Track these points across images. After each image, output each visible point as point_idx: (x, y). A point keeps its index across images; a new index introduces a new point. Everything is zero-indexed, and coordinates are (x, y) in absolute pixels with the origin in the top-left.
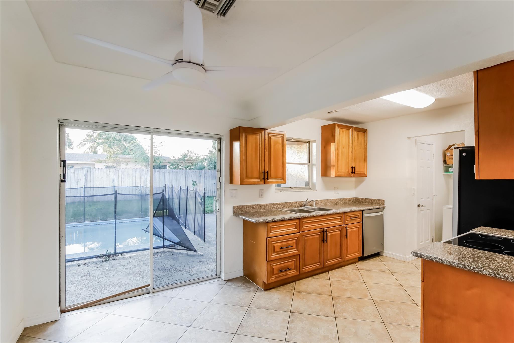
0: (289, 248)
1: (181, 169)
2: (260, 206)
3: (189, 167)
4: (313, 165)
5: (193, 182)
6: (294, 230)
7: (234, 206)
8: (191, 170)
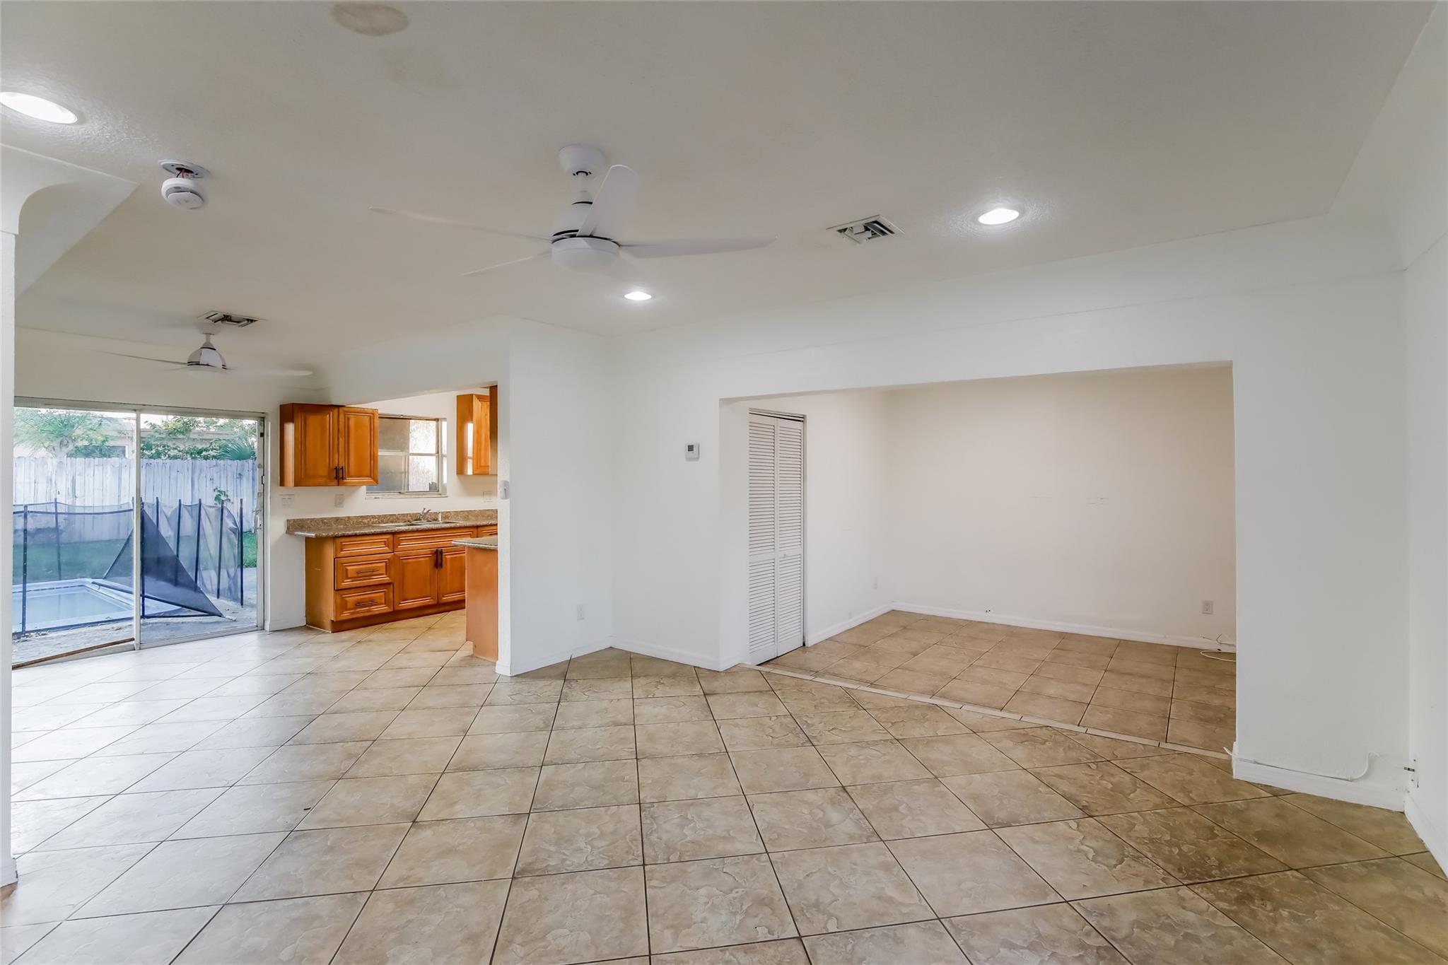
0: (374, 573)
1: (175, 457)
2: (337, 520)
3: (204, 453)
4: (443, 456)
5: (216, 493)
6: (382, 548)
7: (288, 520)
8: (208, 461)
